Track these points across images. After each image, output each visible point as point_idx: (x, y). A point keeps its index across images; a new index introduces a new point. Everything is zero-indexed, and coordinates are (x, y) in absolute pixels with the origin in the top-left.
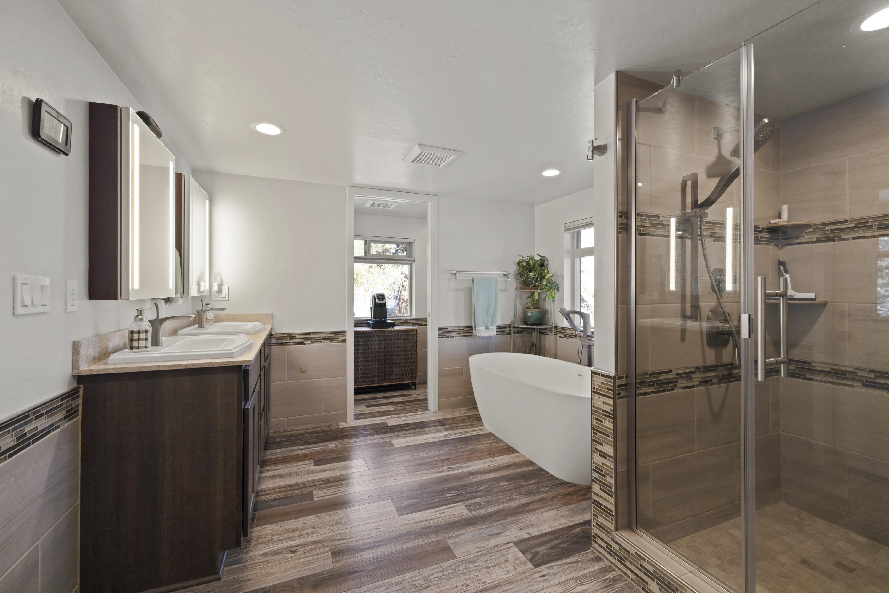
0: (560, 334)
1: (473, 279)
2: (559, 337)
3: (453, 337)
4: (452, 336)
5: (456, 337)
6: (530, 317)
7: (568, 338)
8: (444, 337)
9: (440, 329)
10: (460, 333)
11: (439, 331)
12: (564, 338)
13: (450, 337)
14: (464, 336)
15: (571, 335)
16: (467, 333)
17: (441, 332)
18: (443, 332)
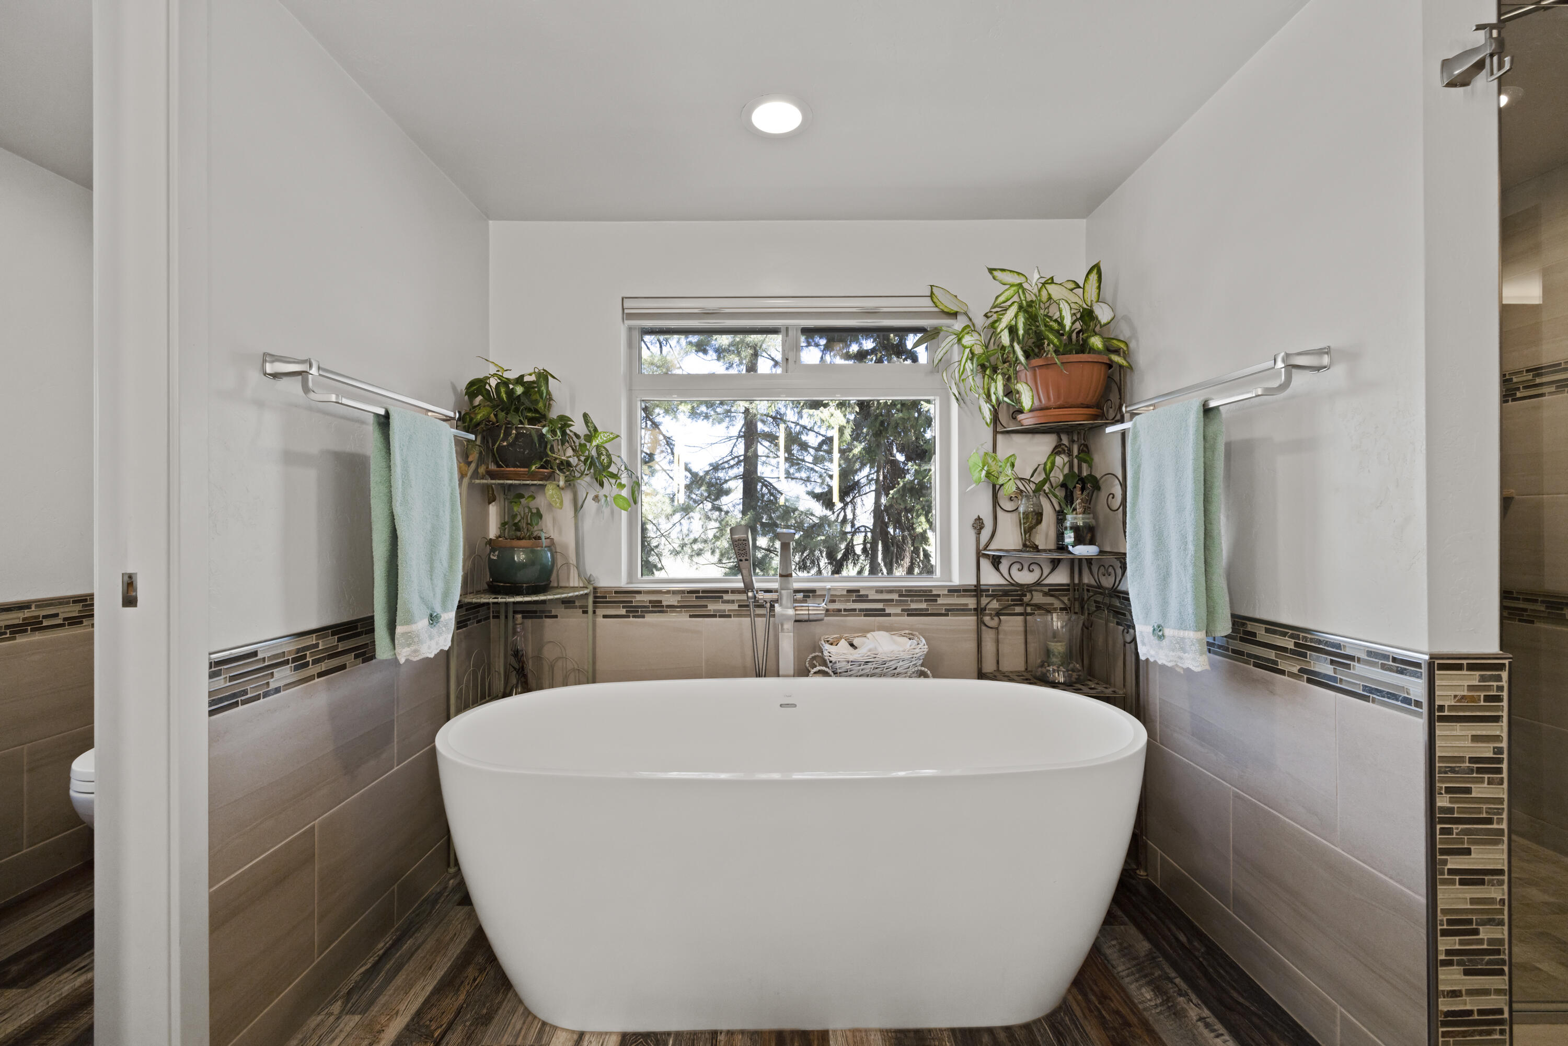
0: (604, 607)
1: (387, 416)
2: (605, 617)
3: (277, 690)
4: (273, 686)
5: (288, 686)
6: (523, 566)
7: (643, 617)
8: (236, 704)
9: (217, 667)
10: (306, 665)
11: (212, 675)
12: (628, 617)
13: (266, 695)
14: (320, 675)
15: (653, 607)
16: (331, 657)
17: (221, 682)
18: (232, 678)
